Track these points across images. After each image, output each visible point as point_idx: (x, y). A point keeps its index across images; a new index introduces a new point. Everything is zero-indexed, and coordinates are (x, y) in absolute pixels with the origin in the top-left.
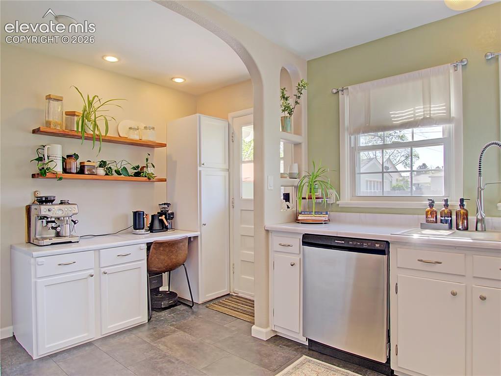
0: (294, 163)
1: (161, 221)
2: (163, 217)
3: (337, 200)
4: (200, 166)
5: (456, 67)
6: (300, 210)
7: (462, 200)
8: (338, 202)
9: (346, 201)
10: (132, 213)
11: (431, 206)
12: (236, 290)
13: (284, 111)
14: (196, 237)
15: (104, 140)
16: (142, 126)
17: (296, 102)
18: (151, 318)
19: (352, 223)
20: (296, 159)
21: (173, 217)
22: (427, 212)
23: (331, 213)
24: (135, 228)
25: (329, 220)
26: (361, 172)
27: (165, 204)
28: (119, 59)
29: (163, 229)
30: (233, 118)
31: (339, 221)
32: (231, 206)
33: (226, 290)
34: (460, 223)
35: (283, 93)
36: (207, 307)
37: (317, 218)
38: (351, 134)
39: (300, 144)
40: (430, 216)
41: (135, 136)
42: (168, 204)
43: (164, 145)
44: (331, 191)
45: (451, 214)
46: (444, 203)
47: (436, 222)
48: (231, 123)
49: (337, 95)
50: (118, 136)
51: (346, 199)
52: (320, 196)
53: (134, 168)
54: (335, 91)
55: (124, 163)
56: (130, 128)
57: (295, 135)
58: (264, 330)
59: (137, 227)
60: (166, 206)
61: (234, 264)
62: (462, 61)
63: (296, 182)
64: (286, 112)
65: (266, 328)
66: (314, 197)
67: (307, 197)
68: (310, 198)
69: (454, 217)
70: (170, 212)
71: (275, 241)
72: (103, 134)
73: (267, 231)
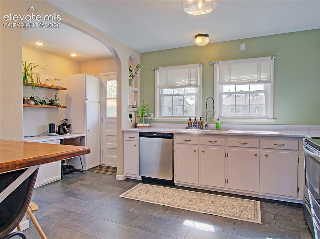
0: (134, 100)
1: (64, 129)
2: (65, 127)
3: (154, 118)
4: (86, 100)
5: (200, 65)
6: (137, 122)
7: (201, 118)
8: (154, 119)
9: (157, 118)
10: (48, 125)
11: (190, 120)
12: (104, 163)
13: (130, 76)
14: (84, 137)
15: (36, 86)
16: (53, 78)
17: (136, 73)
18: (63, 177)
19: (160, 128)
20: (135, 98)
21: (70, 127)
22: (189, 122)
23: (151, 124)
24: (50, 132)
25: (150, 127)
26: (164, 105)
27: (65, 120)
28: (44, 44)
29: (65, 133)
30: (102, 76)
31: (154, 127)
32: (101, 121)
33: (99, 163)
34: (200, 127)
35: (130, 68)
36: (90, 171)
37: (145, 126)
38: (159, 89)
39: (137, 92)
40: (189, 124)
41: (50, 84)
42: (67, 120)
43: (65, 89)
44: (151, 113)
45: (197, 123)
46: (195, 119)
47: (192, 126)
48: (101, 79)
49: (154, 71)
50: (40, 84)
51: (157, 117)
52: (146, 116)
53: (50, 101)
54: (153, 69)
55: (45, 98)
56: (47, 80)
57: (135, 88)
58: (122, 176)
59: (52, 132)
60: (66, 121)
61: (102, 150)
62: (202, 64)
63: (135, 109)
64: (131, 77)
65: (123, 175)
66: (143, 116)
67: (141, 116)
68: (142, 117)
69: (198, 124)
70: (68, 124)
71: (127, 136)
72: (36, 83)
73: (123, 131)
